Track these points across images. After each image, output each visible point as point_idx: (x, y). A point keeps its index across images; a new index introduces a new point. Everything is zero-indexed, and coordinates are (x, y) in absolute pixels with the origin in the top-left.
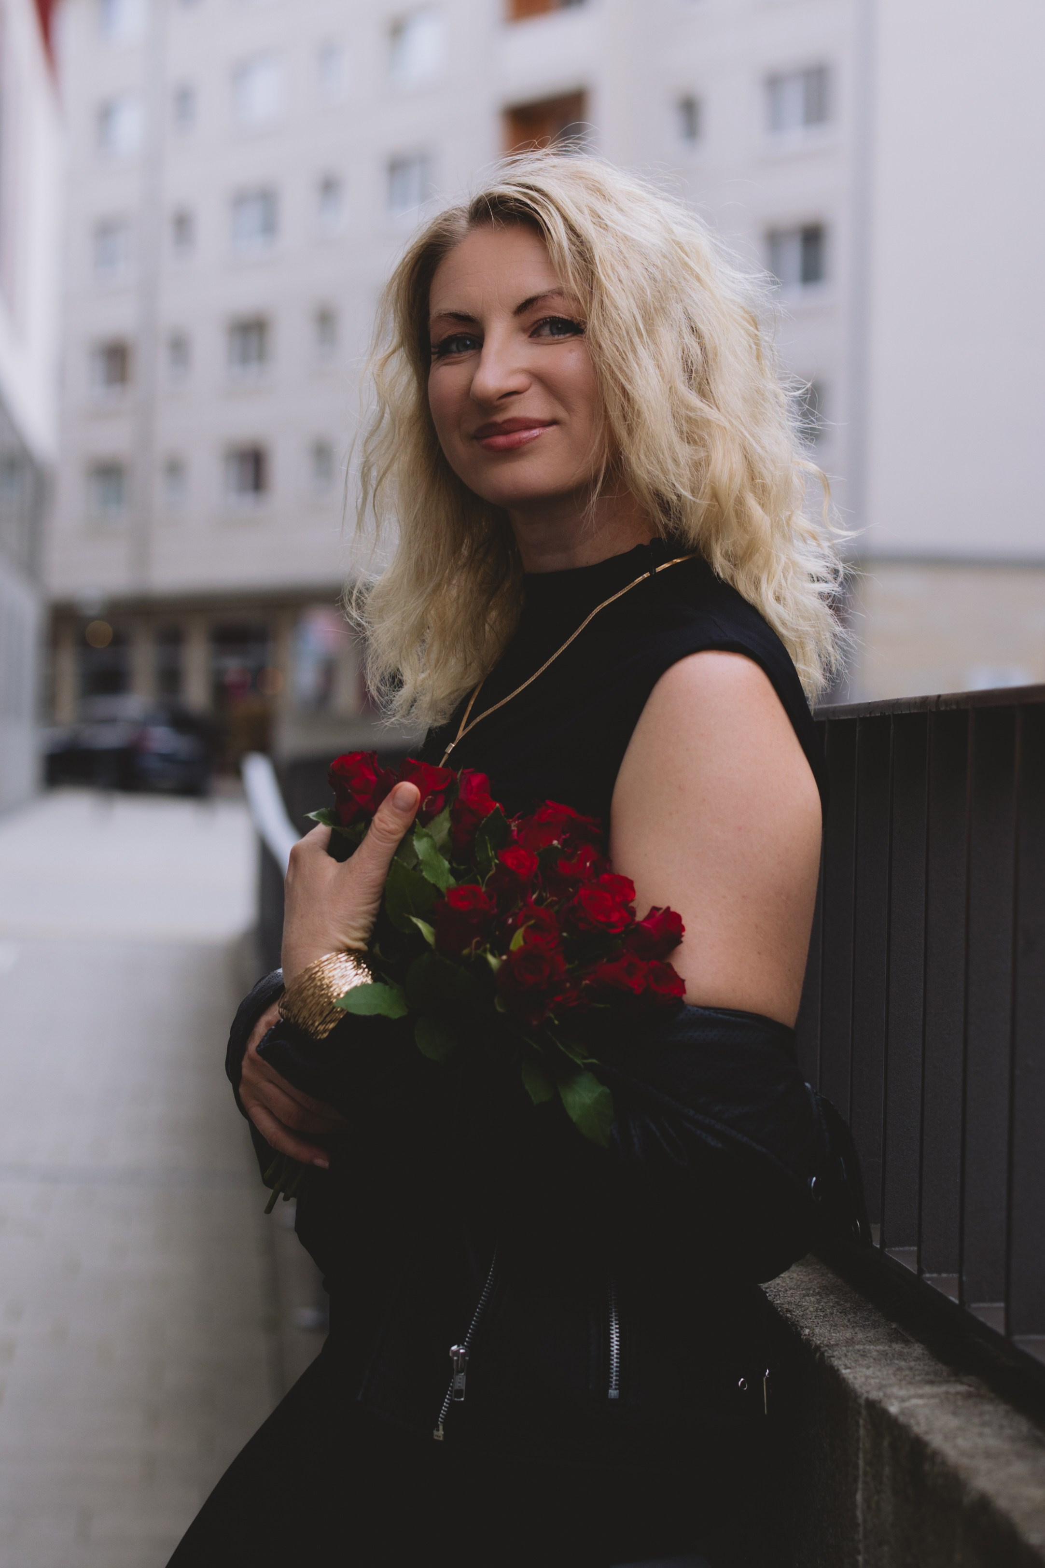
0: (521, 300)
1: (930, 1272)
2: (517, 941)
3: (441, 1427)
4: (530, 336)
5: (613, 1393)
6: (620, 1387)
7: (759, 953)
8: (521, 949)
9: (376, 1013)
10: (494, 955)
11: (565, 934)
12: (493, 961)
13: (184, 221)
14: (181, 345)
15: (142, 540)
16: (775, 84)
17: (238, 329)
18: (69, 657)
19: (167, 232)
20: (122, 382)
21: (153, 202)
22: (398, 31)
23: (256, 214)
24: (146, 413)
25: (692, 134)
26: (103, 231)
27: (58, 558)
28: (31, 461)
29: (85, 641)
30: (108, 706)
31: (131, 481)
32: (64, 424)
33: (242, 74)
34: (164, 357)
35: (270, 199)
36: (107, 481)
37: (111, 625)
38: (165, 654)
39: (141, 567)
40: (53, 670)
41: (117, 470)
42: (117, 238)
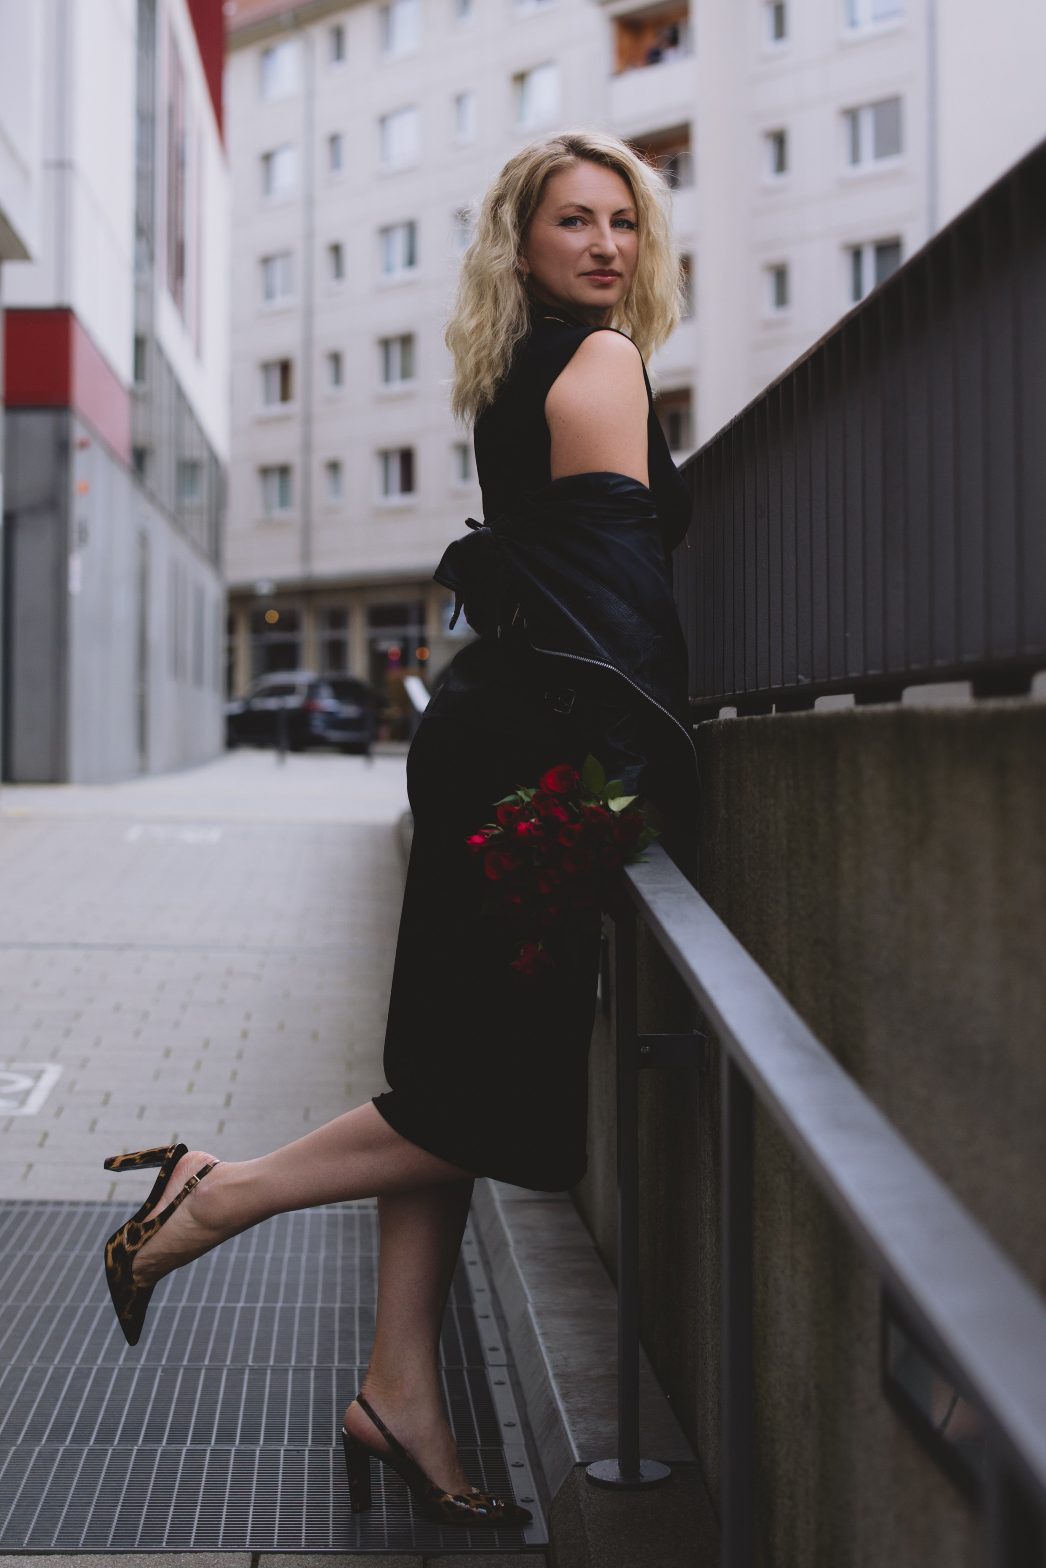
13: (336, 250)
14: (336, 359)
15: (307, 532)
16: (852, 115)
17: (386, 344)
18: (244, 641)
19: (322, 261)
20: (285, 395)
21: (309, 235)
22: (520, 78)
23: (399, 240)
24: (308, 420)
25: (781, 165)
26: (266, 261)
27: (232, 550)
28: (214, 459)
29: (258, 625)
30: (280, 678)
31: (297, 479)
32: (235, 432)
33: (383, 120)
34: (322, 371)
35: (411, 228)
36: (275, 481)
37: (279, 612)
38: (329, 634)
39: (306, 555)
40: (231, 651)
41: (284, 471)
42: (278, 267)
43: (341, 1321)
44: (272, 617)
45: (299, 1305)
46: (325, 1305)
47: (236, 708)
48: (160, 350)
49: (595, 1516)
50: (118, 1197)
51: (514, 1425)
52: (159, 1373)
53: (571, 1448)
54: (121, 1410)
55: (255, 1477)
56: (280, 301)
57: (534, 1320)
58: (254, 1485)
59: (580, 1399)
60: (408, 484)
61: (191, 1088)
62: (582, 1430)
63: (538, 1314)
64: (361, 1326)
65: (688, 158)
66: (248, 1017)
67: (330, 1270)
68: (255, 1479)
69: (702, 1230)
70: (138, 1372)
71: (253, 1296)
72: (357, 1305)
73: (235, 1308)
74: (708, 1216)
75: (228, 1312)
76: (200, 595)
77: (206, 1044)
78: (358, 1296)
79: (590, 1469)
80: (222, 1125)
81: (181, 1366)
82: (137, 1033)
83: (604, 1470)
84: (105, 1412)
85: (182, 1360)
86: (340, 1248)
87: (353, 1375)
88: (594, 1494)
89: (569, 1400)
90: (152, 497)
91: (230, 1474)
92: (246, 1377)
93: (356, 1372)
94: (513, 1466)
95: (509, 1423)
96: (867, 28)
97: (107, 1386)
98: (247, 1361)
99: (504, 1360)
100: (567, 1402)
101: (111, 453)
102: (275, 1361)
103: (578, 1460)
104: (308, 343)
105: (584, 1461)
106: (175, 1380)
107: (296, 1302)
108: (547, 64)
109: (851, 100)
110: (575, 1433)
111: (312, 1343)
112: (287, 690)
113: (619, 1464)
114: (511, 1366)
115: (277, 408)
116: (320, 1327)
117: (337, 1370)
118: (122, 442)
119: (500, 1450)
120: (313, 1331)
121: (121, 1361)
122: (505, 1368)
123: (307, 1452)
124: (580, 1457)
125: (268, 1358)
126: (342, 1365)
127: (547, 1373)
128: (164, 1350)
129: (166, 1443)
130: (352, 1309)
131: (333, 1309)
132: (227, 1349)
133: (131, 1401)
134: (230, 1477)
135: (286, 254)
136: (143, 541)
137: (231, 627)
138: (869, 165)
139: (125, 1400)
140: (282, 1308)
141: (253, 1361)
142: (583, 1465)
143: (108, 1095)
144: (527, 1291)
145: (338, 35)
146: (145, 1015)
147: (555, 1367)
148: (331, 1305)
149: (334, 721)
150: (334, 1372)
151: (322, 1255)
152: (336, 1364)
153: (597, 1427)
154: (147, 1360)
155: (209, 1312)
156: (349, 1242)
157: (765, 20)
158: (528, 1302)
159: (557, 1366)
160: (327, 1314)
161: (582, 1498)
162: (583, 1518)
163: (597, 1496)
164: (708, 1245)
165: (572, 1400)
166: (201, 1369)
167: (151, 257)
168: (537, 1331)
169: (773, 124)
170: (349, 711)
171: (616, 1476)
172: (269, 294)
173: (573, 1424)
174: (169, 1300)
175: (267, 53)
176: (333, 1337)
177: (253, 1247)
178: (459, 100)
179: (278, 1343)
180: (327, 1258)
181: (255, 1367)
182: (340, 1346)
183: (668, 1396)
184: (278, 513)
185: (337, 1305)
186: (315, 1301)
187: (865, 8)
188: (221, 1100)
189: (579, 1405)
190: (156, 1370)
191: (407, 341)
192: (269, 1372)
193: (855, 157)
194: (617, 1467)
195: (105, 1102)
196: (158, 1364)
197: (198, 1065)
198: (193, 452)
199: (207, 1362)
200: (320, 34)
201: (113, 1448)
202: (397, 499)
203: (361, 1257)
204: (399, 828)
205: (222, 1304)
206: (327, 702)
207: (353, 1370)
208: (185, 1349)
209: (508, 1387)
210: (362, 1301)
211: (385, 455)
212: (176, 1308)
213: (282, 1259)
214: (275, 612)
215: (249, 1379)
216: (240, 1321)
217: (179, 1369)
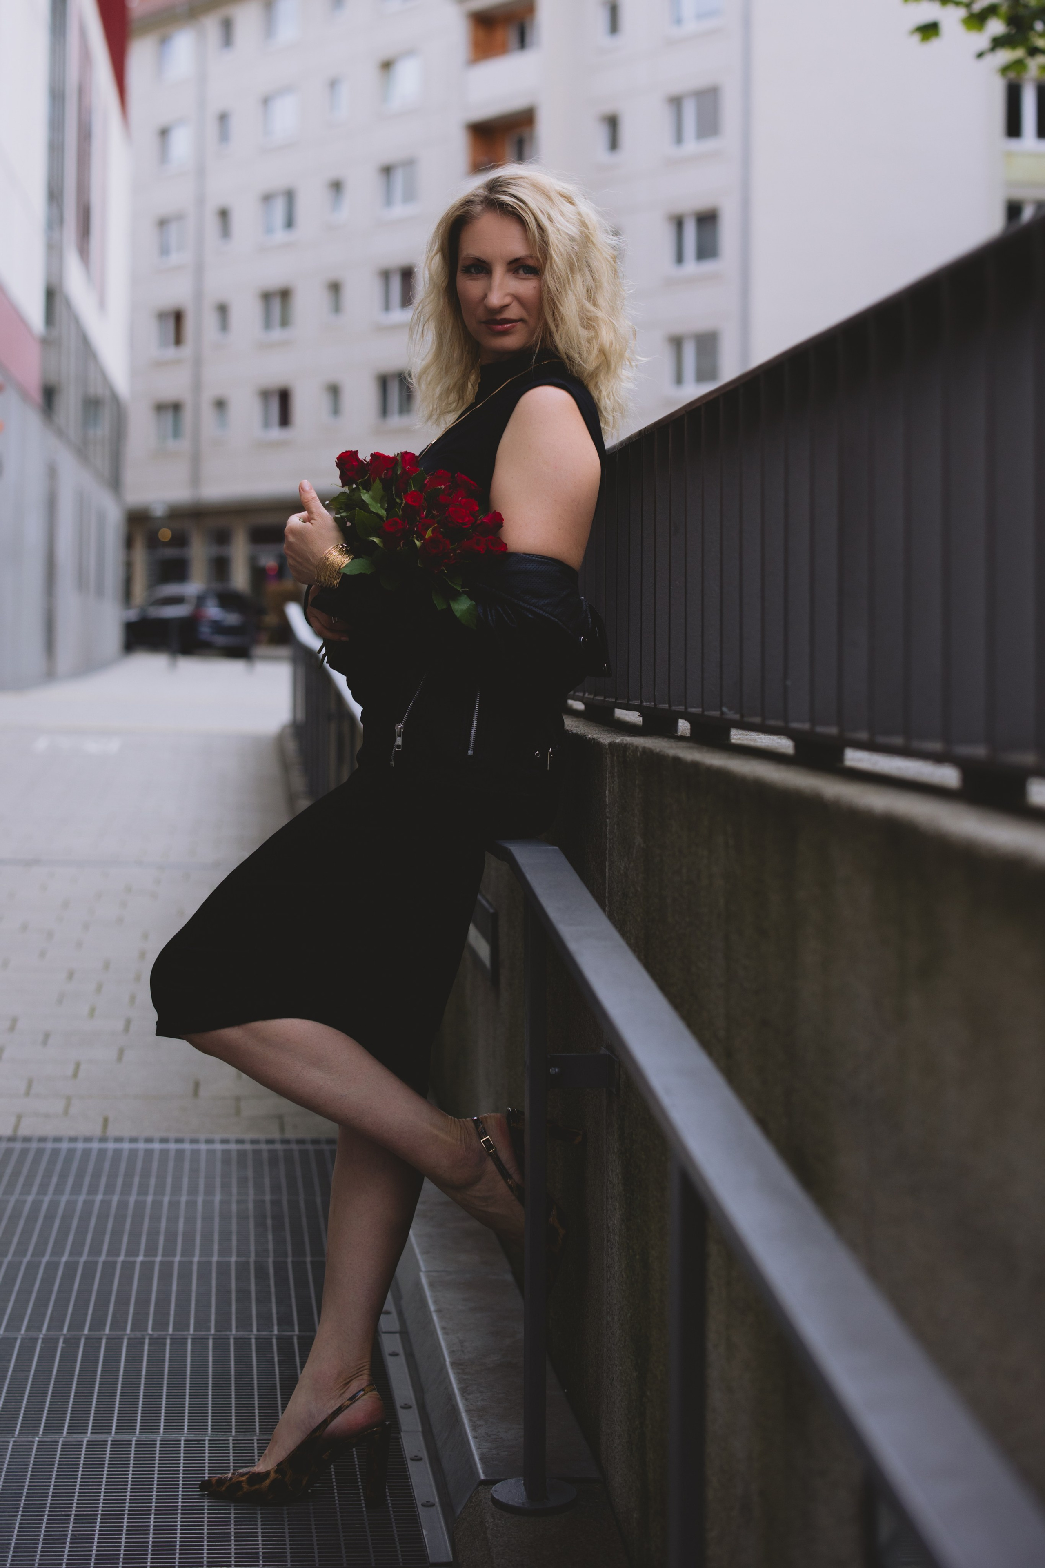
0: (512, 258)
1: (646, 702)
2: (429, 533)
3: (393, 761)
4: (514, 273)
5: (470, 753)
6: (474, 750)
7: (559, 529)
8: (430, 537)
9: (359, 572)
10: (418, 541)
11: (442, 530)
12: (418, 543)
13: (224, 214)
14: (223, 310)
15: (196, 461)
16: (676, 102)
17: (267, 297)
18: (140, 556)
19: (212, 223)
20: (178, 340)
21: (200, 201)
22: (387, 66)
23: (279, 208)
24: (198, 363)
25: (614, 144)
26: (163, 223)
27: (131, 476)
28: (115, 398)
29: (153, 542)
30: (171, 589)
31: (187, 415)
32: (134, 372)
33: (266, 101)
34: (211, 320)
35: (290, 196)
36: (169, 416)
37: (171, 530)
38: (214, 550)
39: (196, 479)
40: (129, 566)
41: (176, 408)
42: (173, 229)
43: (237, 1279)
44: (165, 534)
45: (196, 1259)
46: (221, 1259)
47: (132, 615)
48: (68, 304)
49: (503, 1548)
50: (23, 1131)
51: (410, 1407)
52: (61, 1344)
53: (474, 1459)
54: (23, 1390)
55: (156, 1475)
56: (175, 258)
57: (428, 1293)
58: (155, 1486)
59: (479, 1394)
60: (285, 419)
61: (92, 1012)
62: (484, 1437)
63: (431, 1285)
64: (256, 1284)
65: (532, 137)
66: (145, 936)
67: (225, 1217)
68: (156, 1479)
69: (609, 1249)
70: (40, 1341)
71: (151, 1250)
72: (252, 1259)
73: (134, 1263)
74: (617, 1238)
75: (128, 1266)
76: (101, 518)
77: (107, 966)
78: (253, 1248)
79: (496, 1491)
80: (121, 1053)
81: (82, 1335)
82: (42, 954)
83: (509, 1491)
84: (7, 1393)
85: (83, 1329)
86: (234, 1190)
87: (250, 1344)
88: (500, 1520)
89: (469, 1397)
90: (60, 433)
91: (131, 1472)
92: (146, 1347)
93: (253, 1341)
94: (412, 1459)
95: (406, 1404)
96: (690, 26)
97: (9, 1361)
98: (146, 1330)
99: (397, 1327)
100: (466, 1399)
101: (24, 395)
102: (174, 1330)
103: (482, 1477)
104: (199, 295)
105: (488, 1478)
106: (77, 1353)
107: (193, 1256)
108: (410, 53)
109: (676, 88)
110: (477, 1440)
111: (209, 1306)
112: (178, 600)
113: (524, 1484)
114: (404, 1333)
115: (171, 352)
116: (218, 1285)
117: (235, 1338)
118: (33, 383)
119: (398, 1439)
120: (210, 1291)
121: (23, 1331)
122: (398, 1335)
123: (207, 1442)
124: (484, 1472)
125: (167, 1324)
126: (239, 1333)
127: (445, 1360)
128: (65, 1315)
129: (67, 1433)
130: (248, 1263)
131: (229, 1263)
132: (127, 1314)
133: (33, 1379)
134: (130, 1476)
135: (180, 217)
136: (52, 472)
137: (129, 543)
138: (691, 145)
139: (27, 1378)
140: (180, 1262)
141: (153, 1330)
142: (488, 1483)
143: (14, 1021)
144: (419, 1257)
145: (227, 26)
146: (50, 935)
147: (452, 1352)
148: (227, 1259)
149: (218, 627)
150: (232, 1341)
151: (218, 1198)
152: (234, 1332)
153: (498, 1432)
154: (48, 1329)
155: (109, 1267)
156: (243, 1182)
157: (601, 18)
158: (420, 1270)
159: (453, 1351)
160: (223, 1267)
161: (489, 1525)
162: (491, 1550)
163: (503, 1522)
164: (616, 1267)
165: (470, 1397)
166: (101, 1339)
167: (61, 221)
168: (432, 1308)
169: (608, 108)
170: (232, 619)
171: (522, 1500)
172: (164, 250)
173: (474, 1428)
174: (71, 1255)
175: (164, 41)
176: (230, 1299)
177: (152, 1190)
178: (333, 84)
179: (177, 1306)
180: (222, 1202)
181: (155, 1336)
182: (237, 1309)
183: (566, 1390)
184: (171, 444)
185: (234, 1259)
186: (211, 1255)
187: (688, 8)
188: (120, 1025)
189: (479, 1403)
190: (57, 1340)
191: (285, 294)
192: (168, 1341)
193: (679, 138)
194: (523, 1488)
195: (12, 1028)
196: (60, 1333)
197: (99, 989)
198: (96, 389)
199: (107, 1331)
200: (211, 24)
201: (14, 1439)
202: (276, 433)
203: (255, 1201)
204: (280, 739)
205: (121, 1258)
206: (213, 611)
207: (250, 1339)
208: (86, 1314)
209: (402, 1359)
210: (257, 1255)
211: (265, 395)
212: (77, 1263)
213: (179, 1202)
214: (168, 530)
215: (149, 1351)
216: (140, 1280)
217: (80, 1339)
